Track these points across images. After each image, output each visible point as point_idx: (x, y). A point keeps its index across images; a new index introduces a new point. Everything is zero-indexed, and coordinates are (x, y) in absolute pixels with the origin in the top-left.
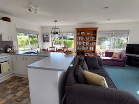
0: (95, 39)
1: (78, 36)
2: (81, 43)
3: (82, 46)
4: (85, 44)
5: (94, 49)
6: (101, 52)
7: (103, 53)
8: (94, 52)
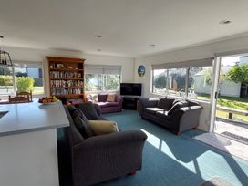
0: (82, 76)
1: (51, 70)
2: (58, 83)
3: (61, 87)
4: (67, 85)
5: (82, 92)
6: (93, 95)
7: (95, 97)
8: (82, 97)
